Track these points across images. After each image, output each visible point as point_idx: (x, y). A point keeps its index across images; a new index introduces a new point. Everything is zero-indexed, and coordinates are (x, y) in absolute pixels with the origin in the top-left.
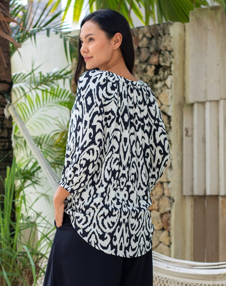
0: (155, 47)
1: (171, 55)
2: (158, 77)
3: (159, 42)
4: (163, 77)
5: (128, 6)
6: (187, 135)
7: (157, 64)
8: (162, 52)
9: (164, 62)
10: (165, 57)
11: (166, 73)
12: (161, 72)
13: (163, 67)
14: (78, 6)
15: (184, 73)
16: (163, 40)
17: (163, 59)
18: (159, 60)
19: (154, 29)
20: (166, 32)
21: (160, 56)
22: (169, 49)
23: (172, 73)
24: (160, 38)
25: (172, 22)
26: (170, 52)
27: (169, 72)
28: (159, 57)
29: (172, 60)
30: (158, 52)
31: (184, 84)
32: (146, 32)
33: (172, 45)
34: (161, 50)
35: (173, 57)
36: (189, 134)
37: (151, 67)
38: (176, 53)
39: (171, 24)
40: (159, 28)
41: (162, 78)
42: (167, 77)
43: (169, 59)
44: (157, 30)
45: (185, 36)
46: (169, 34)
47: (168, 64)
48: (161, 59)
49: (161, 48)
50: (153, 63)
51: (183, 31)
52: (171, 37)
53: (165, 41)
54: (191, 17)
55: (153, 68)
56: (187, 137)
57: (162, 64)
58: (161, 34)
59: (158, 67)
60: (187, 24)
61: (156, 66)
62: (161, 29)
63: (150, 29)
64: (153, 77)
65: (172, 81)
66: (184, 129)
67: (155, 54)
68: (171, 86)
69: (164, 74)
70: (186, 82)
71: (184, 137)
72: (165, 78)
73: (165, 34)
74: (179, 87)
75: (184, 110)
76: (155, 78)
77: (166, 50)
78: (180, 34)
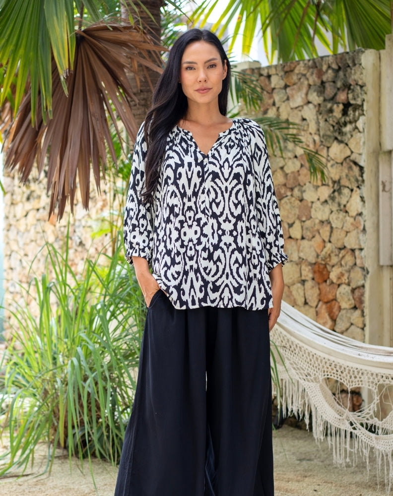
0: (343, 81)
1: (364, 91)
2: (348, 119)
3: (347, 75)
4: (354, 118)
5: (312, 32)
6: (384, 190)
7: (346, 102)
8: (352, 87)
9: (355, 99)
10: (356, 94)
11: (357, 114)
12: (350, 112)
13: (353, 106)
14: (248, 34)
15: (379, 113)
16: (353, 72)
17: (353, 96)
18: (348, 98)
19: (341, 59)
20: (356, 62)
21: (350, 92)
22: (360, 83)
23: (365, 113)
24: (349, 69)
25: (363, 50)
26: (361, 87)
27: (360, 112)
28: (348, 94)
29: (365, 97)
30: (347, 87)
31: (380, 126)
32: (332, 63)
33: (364, 78)
34: (351, 85)
35: (366, 93)
36: (387, 188)
37: (338, 106)
38: (369, 88)
39: (363, 52)
40: (347, 57)
41: (352, 120)
42: (358, 119)
43: (360, 95)
44: (346, 60)
45: (380, 66)
46: (360, 64)
47: (359, 102)
48: (350, 96)
49: (351, 82)
50: (340, 101)
51: (378, 60)
52: (364, 68)
53: (355, 73)
54: (387, 43)
55: (341, 106)
56: (385, 193)
57: (352, 102)
58: (351, 65)
59: (347, 106)
60: (382, 51)
61: (344, 104)
62: (349, 58)
63: (336, 58)
64: (341, 118)
65: (365, 124)
66: (380, 183)
67: (343, 90)
68: (364, 129)
69: (354, 115)
70: (382, 123)
71: (381, 193)
72: (356, 119)
73: (355, 65)
74: (374, 130)
75: (380, 159)
76: (343, 120)
77: (357, 84)
78: (374, 64)
